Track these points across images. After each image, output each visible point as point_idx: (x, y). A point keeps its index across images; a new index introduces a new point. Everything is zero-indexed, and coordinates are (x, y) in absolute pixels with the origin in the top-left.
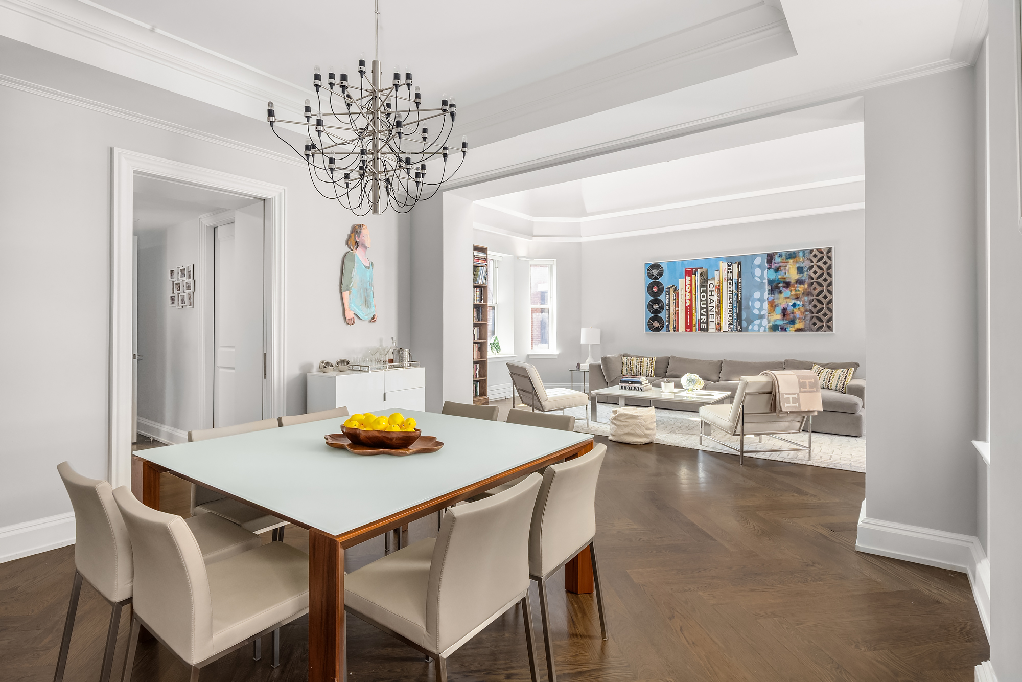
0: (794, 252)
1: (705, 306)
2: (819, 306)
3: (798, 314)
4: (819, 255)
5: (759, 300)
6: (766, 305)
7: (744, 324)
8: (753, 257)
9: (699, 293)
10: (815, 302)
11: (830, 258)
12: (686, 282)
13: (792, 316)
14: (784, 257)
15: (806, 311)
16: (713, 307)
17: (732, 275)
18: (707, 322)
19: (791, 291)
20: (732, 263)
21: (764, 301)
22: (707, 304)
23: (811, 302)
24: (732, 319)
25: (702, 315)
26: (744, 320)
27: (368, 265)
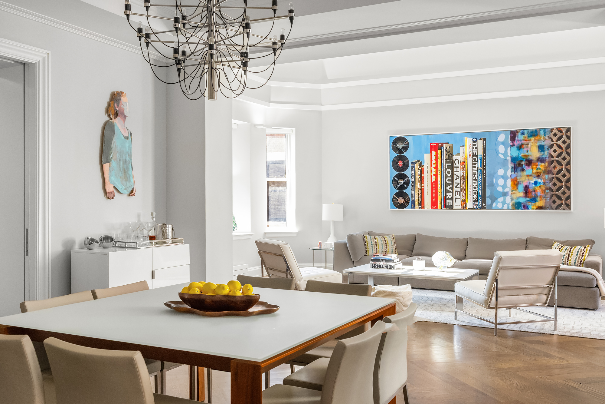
0: (536, 130)
1: (451, 182)
2: (559, 184)
3: (539, 192)
4: (559, 134)
5: (502, 177)
6: (509, 183)
7: (488, 201)
8: (497, 133)
9: (444, 169)
10: (555, 180)
11: (569, 137)
12: (431, 157)
13: (533, 194)
14: (526, 135)
15: (547, 189)
16: (459, 183)
17: (477, 151)
18: (452, 199)
19: (533, 169)
20: (476, 139)
21: (507, 178)
22: (452, 181)
23: (551, 180)
24: (477, 196)
25: (447, 191)
26: (489, 197)
27: (127, 135)
